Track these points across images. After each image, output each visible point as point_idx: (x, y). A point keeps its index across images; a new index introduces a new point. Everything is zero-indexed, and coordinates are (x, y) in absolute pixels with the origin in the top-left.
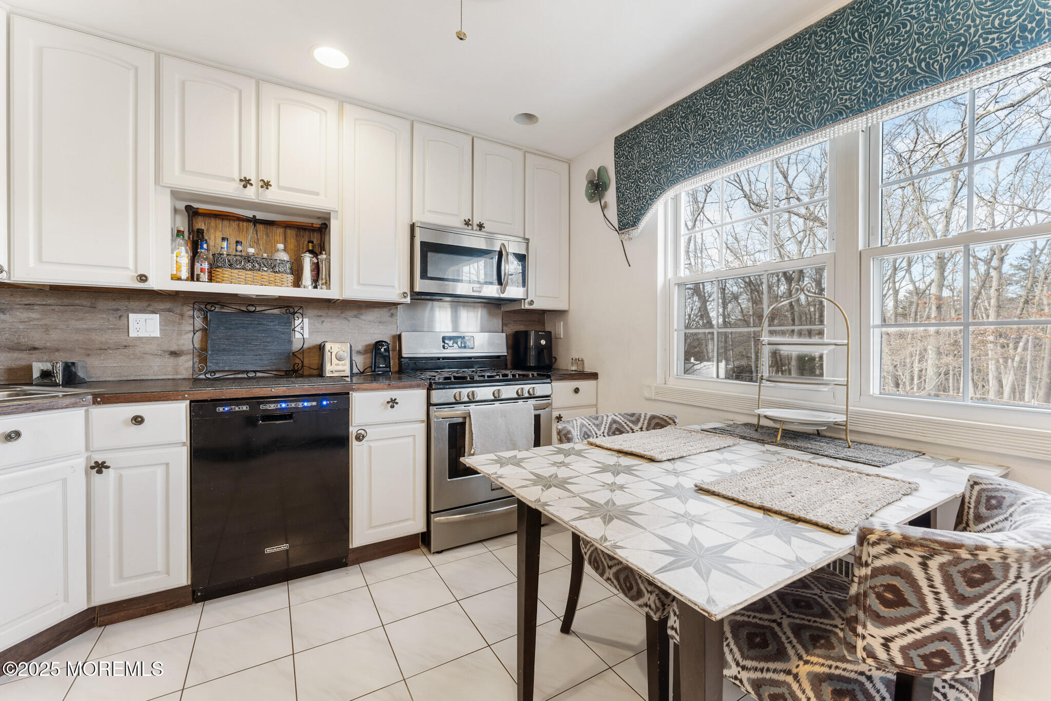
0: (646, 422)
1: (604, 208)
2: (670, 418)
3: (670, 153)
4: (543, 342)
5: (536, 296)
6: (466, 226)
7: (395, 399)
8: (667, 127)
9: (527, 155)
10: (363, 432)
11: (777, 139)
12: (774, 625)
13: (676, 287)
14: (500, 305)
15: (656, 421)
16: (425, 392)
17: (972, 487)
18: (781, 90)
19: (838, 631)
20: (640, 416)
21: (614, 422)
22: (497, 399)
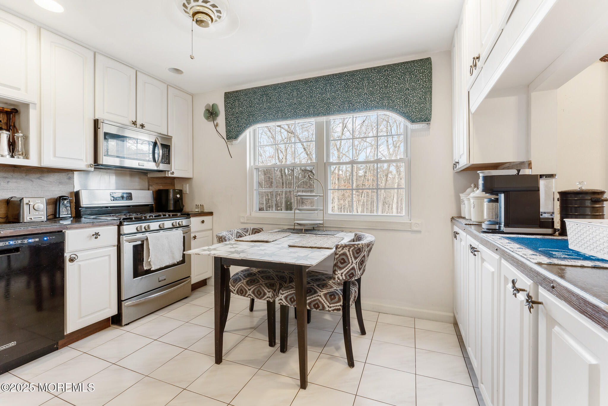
0: (251, 231)
1: (216, 126)
2: (261, 229)
3: (255, 109)
4: (178, 196)
5: (175, 169)
6: (133, 125)
7: (98, 233)
8: (253, 97)
9: (169, 88)
10: (74, 256)
11: (299, 116)
12: (312, 286)
13: (255, 170)
14: (147, 173)
15: (255, 230)
16: (116, 227)
17: (355, 236)
18: (301, 98)
19: (328, 283)
20: (248, 229)
21: (238, 232)
22: (161, 229)
